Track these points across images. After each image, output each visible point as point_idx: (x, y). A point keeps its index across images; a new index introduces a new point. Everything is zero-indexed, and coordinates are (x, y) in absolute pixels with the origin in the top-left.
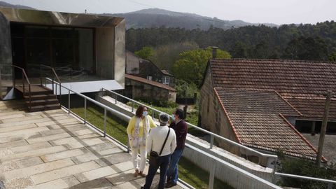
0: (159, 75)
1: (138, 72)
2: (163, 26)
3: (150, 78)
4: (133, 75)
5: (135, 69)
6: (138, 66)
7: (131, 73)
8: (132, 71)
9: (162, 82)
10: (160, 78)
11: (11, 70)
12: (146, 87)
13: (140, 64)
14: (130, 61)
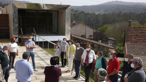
0: (105, 40)
1: (92, 38)
2: (121, 12)
3: (100, 41)
4: (90, 39)
5: (91, 36)
6: (92, 34)
7: (88, 38)
8: (89, 37)
9: (107, 44)
10: (106, 41)
11: (18, 30)
12: (95, 46)
13: (94, 33)
14: (88, 31)
